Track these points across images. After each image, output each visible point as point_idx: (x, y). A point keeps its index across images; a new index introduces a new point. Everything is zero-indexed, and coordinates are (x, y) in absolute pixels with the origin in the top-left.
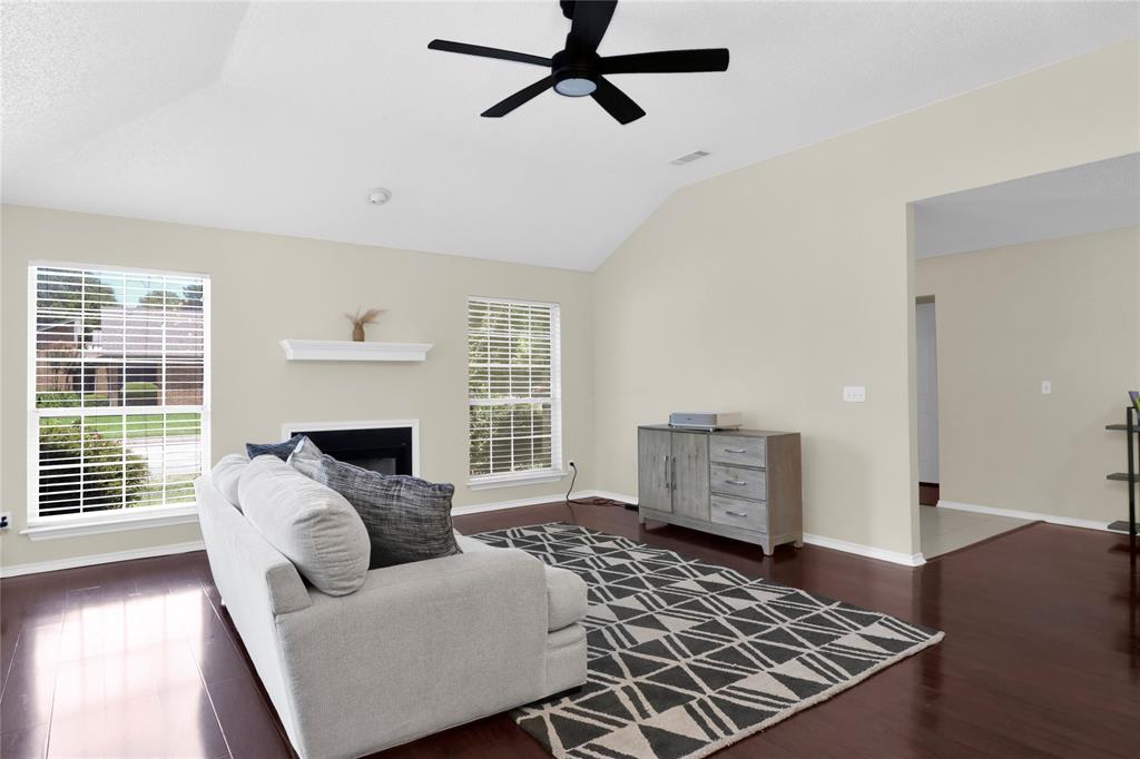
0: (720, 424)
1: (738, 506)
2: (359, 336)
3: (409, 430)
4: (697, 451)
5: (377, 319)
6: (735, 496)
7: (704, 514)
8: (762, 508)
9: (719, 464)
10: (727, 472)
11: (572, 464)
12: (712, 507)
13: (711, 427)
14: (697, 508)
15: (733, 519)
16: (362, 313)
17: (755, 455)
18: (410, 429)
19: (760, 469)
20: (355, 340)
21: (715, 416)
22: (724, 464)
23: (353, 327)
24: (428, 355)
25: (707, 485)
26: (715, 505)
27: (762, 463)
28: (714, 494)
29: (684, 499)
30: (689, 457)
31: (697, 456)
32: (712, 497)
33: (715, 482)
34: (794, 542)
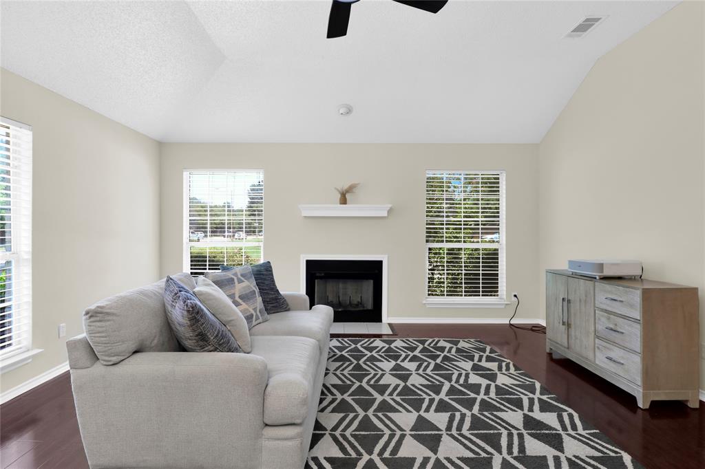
0: (607, 273)
1: (616, 353)
2: (344, 201)
3: (380, 263)
4: (586, 296)
5: (354, 190)
6: (614, 343)
7: (591, 356)
8: (637, 359)
9: (602, 310)
10: (609, 319)
11: (515, 296)
12: (596, 349)
13: (597, 274)
14: (586, 348)
15: (612, 364)
16: (346, 187)
17: (632, 306)
18: (382, 261)
19: (636, 321)
20: (341, 204)
21: (602, 264)
22: (606, 311)
23: (339, 196)
24: (390, 211)
25: (593, 329)
26: (598, 348)
27: (637, 314)
28: (598, 337)
29: (576, 338)
30: (580, 300)
31: (586, 301)
32: (597, 340)
33: (600, 327)
34: (687, 401)
